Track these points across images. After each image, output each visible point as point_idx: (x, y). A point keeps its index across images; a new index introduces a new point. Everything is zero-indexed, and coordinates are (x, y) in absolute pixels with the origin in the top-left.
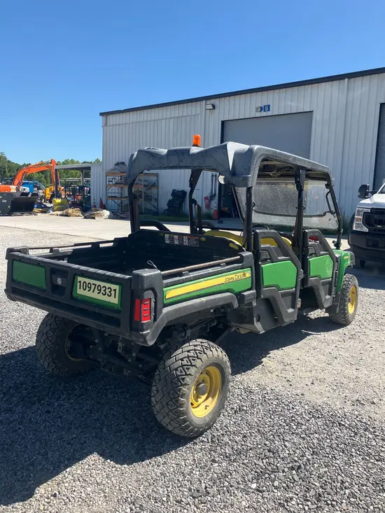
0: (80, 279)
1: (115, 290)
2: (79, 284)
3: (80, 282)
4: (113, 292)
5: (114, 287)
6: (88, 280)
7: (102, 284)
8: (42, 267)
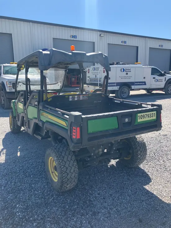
0: (139, 115)
1: (154, 114)
2: (138, 117)
3: (139, 116)
4: (154, 115)
5: (153, 112)
6: (142, 114)
7: (149, 113)
8: (115, 116)
